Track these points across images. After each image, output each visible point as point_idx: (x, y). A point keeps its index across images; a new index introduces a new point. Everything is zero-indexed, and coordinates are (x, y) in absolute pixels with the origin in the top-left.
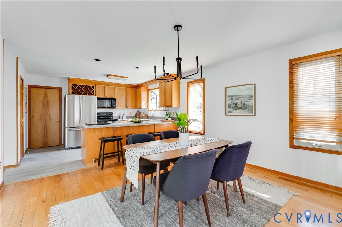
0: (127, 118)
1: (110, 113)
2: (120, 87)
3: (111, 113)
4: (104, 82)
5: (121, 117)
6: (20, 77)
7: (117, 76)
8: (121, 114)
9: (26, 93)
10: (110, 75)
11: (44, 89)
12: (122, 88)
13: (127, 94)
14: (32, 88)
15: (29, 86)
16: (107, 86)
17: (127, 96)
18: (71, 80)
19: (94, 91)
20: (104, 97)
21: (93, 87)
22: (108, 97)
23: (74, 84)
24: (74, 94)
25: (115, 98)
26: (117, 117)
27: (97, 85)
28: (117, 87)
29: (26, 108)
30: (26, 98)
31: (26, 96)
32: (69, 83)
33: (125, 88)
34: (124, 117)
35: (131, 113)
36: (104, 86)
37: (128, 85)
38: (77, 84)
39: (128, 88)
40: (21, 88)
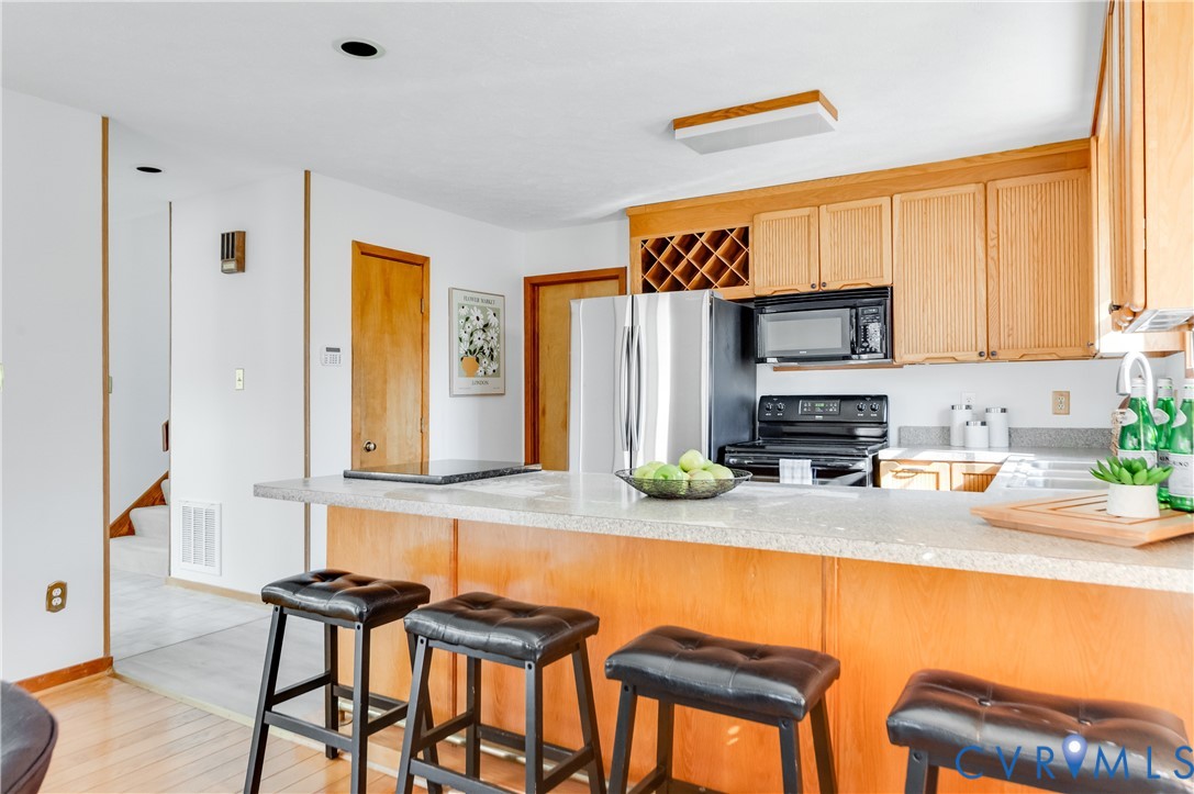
0: (1010, 445)
1: (863, 398)
2: (925, 194)
3: (873, 398)
4: (808, 187)
5: (955, 435)
6: (364, 251)
7: (727, 114)
8: (956, 411)
9: (484, 310)
10: (680, 123)
11: (574, 285)
12: (947, 198)
13: (991, 235)
14: (542, 289)
15: (527, 280)
16: (823, 208)
17: (993, 253)
18: (637, 218)
19: (747, 254)
20: (805, 288)
21: (744, 234)
22: (833, 286)
23: (652, 237)
24: (654, 290)
25: (886, 282)
26: (928, 430)
27: (764, 216)
28: (906, 196)
29: (471, 373)
30: (479, 334)
31: (481, 324)
32: (632, 235)
33: (972, 188)
34: (976, 431)
35: (1062, 401)
36: (806, 211)
37: (1005, 159)
38: (666, 236)
39: (1000, 184)
40: (387, 293)
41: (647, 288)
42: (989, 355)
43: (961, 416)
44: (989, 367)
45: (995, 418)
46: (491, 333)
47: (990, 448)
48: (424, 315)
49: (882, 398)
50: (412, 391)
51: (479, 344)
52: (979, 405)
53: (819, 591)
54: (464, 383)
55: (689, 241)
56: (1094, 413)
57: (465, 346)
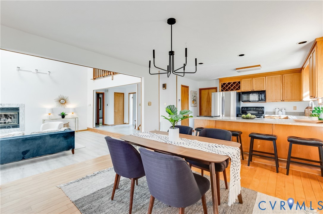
0: (286, 115)
1: (260, 107)
2: (272, 76)
3: (262, 107)
4: (251, 75)
5: (276, 113)
6: (182, 86)
7: (245, 68)
8: (276, 109)
9: (195, 94)
10: (237, 69)
11: (207, 90)
12: (275, 77)
13: (283, 83)
14: (202, 90)
15: (199, 89)
16: (253, 78)
17: (283, 85)
18: (220, 80)
19: (240, 85)
20: (250, 91)
21: (239, 82)
22: (255, 90)
23: (223, 83)
24: (223, 91)
25: (265, 90)
26: (271, 112)
27: (243, 80)
28: (268, 77)
29: (193, 103)
30: (194, 97)
31: (194, 96)
32: (220, 82)
33: (280, 75)
34: (280, 112)
35: (295, 108)
36: (251, 79)
37: (286, 71)
38: (226, 83)
39: (285, 75)
40: (184, 92)
41: (222, 91)
42: (283, 101)
43: (277, 110)
44: (283, 102)
45: (283, 110)
46: (196, 97)
47: (283, 115)
48: (188, 95)
49: (263, 107)
50: (187, 106)
51: (194, 99)
52: (280, 108)
53: (272, 129)
54: (193, 105)
55: (229, 83)
56: (301, 109)
57: (193, 99)
